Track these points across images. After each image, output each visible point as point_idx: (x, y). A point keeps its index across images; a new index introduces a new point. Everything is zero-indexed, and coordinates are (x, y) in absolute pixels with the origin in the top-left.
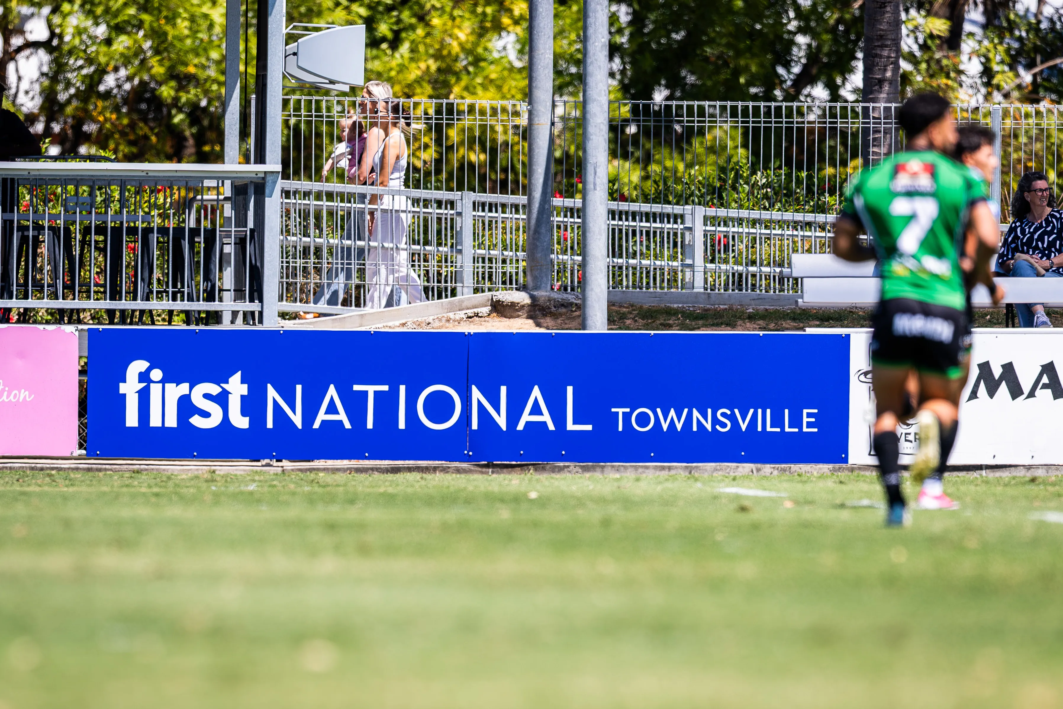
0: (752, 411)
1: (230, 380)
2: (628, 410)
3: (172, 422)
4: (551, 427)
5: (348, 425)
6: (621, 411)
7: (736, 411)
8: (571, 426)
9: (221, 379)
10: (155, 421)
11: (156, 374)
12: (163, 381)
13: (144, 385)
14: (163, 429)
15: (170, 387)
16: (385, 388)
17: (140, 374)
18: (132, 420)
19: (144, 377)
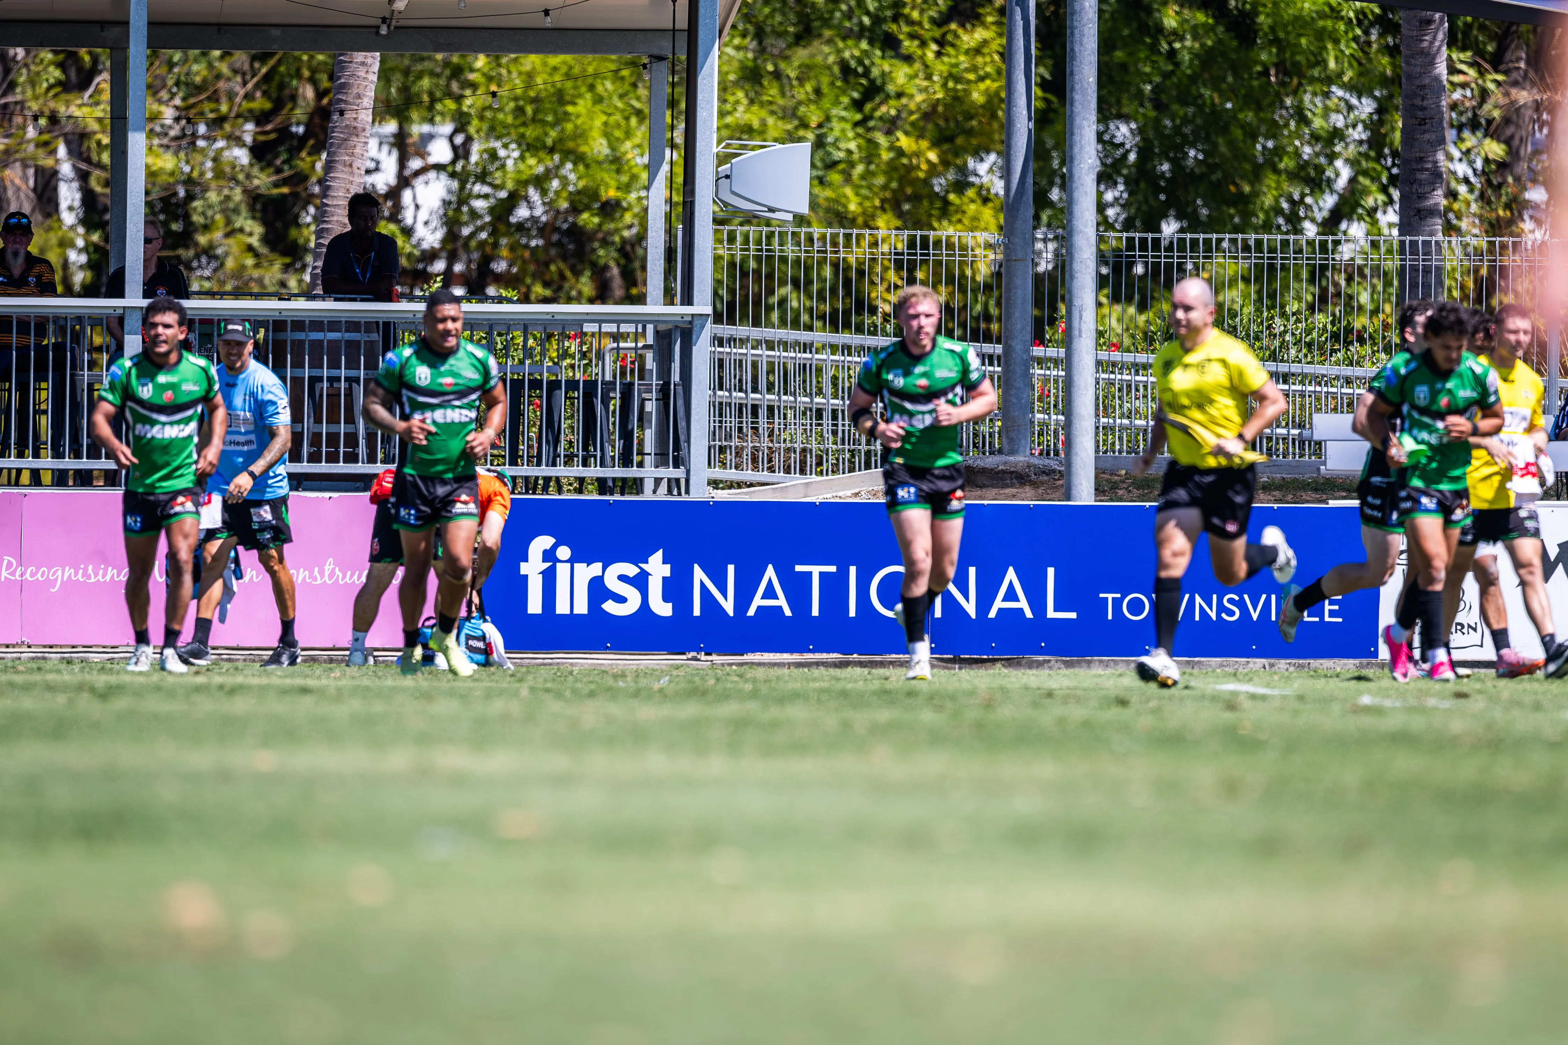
0: (1264, 596)
1: (650, 559)
2: (1119, 595)
3: (582, 607)
4: (1029, 614)
5: (788, 612)
6: (1110, 596)
7: (1246, 597)
8: (1051, 614)
9: (640, 558)
10: (562, 607)
11: (564, 552)
12: (572, 561)
13: (548, 564)
14: (572, 617)
15: (579, 567)
16: (833, 569)
17: (545, 552)
18: (535, 606)
19: (549, 555)
